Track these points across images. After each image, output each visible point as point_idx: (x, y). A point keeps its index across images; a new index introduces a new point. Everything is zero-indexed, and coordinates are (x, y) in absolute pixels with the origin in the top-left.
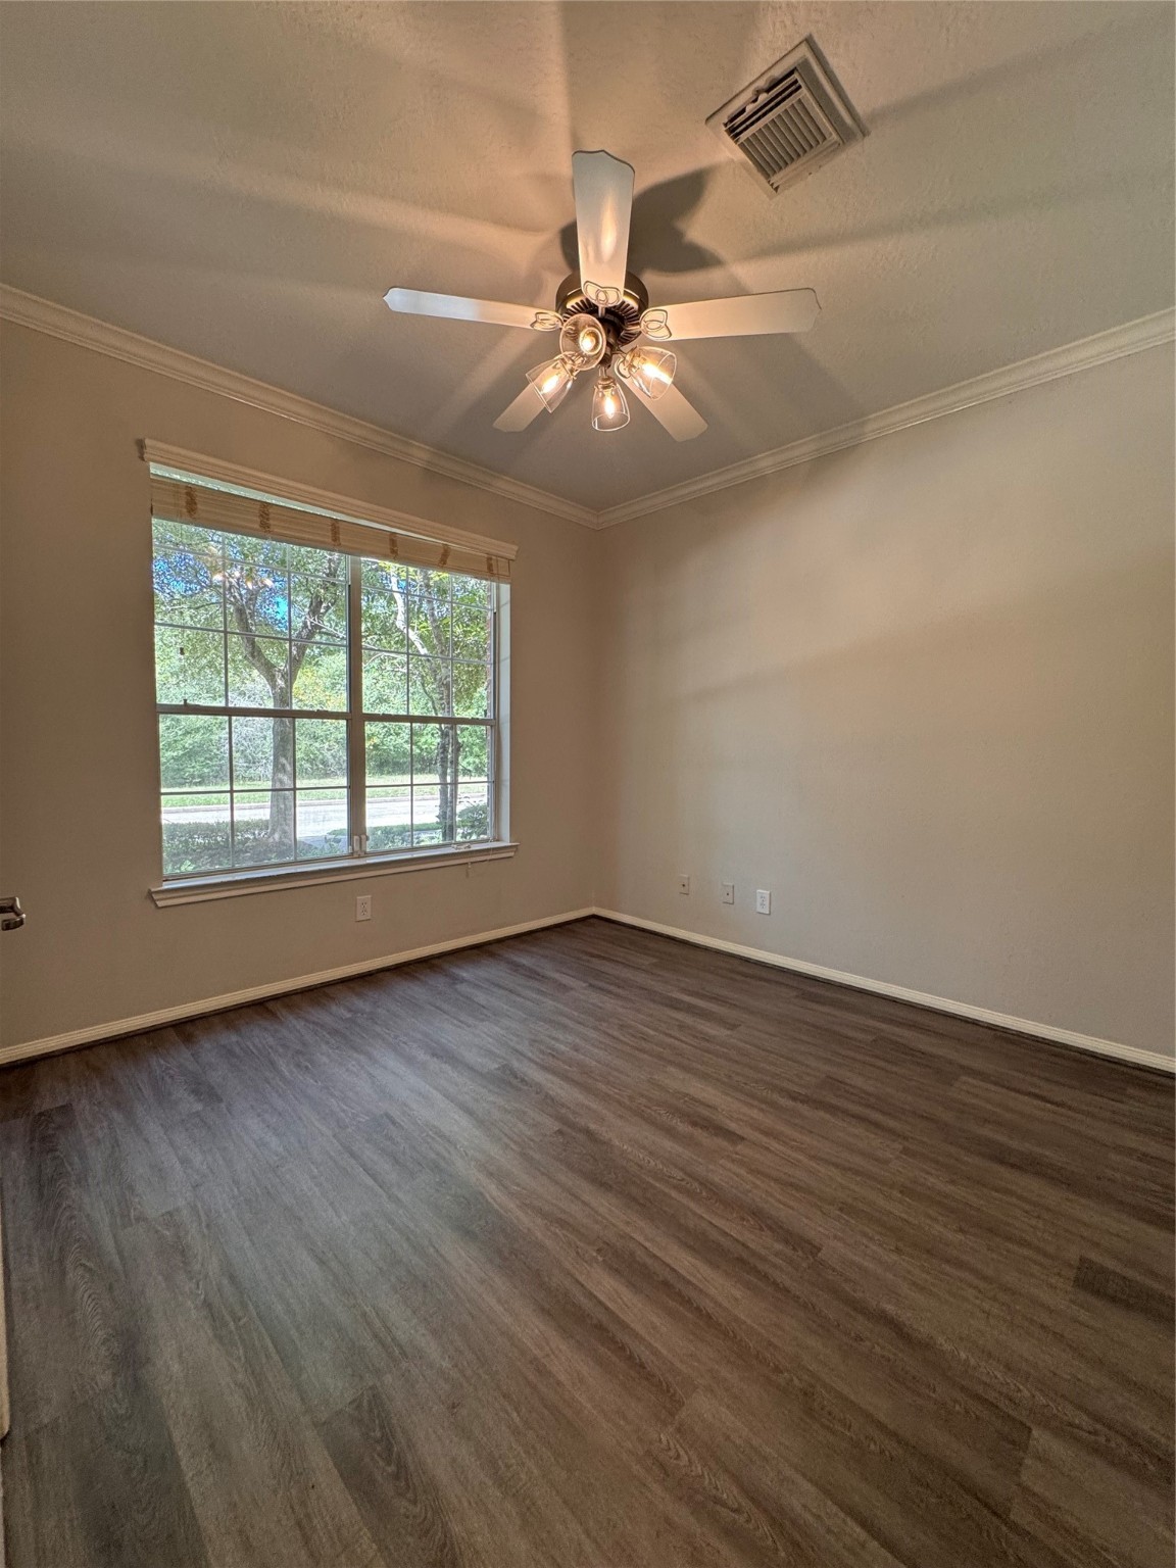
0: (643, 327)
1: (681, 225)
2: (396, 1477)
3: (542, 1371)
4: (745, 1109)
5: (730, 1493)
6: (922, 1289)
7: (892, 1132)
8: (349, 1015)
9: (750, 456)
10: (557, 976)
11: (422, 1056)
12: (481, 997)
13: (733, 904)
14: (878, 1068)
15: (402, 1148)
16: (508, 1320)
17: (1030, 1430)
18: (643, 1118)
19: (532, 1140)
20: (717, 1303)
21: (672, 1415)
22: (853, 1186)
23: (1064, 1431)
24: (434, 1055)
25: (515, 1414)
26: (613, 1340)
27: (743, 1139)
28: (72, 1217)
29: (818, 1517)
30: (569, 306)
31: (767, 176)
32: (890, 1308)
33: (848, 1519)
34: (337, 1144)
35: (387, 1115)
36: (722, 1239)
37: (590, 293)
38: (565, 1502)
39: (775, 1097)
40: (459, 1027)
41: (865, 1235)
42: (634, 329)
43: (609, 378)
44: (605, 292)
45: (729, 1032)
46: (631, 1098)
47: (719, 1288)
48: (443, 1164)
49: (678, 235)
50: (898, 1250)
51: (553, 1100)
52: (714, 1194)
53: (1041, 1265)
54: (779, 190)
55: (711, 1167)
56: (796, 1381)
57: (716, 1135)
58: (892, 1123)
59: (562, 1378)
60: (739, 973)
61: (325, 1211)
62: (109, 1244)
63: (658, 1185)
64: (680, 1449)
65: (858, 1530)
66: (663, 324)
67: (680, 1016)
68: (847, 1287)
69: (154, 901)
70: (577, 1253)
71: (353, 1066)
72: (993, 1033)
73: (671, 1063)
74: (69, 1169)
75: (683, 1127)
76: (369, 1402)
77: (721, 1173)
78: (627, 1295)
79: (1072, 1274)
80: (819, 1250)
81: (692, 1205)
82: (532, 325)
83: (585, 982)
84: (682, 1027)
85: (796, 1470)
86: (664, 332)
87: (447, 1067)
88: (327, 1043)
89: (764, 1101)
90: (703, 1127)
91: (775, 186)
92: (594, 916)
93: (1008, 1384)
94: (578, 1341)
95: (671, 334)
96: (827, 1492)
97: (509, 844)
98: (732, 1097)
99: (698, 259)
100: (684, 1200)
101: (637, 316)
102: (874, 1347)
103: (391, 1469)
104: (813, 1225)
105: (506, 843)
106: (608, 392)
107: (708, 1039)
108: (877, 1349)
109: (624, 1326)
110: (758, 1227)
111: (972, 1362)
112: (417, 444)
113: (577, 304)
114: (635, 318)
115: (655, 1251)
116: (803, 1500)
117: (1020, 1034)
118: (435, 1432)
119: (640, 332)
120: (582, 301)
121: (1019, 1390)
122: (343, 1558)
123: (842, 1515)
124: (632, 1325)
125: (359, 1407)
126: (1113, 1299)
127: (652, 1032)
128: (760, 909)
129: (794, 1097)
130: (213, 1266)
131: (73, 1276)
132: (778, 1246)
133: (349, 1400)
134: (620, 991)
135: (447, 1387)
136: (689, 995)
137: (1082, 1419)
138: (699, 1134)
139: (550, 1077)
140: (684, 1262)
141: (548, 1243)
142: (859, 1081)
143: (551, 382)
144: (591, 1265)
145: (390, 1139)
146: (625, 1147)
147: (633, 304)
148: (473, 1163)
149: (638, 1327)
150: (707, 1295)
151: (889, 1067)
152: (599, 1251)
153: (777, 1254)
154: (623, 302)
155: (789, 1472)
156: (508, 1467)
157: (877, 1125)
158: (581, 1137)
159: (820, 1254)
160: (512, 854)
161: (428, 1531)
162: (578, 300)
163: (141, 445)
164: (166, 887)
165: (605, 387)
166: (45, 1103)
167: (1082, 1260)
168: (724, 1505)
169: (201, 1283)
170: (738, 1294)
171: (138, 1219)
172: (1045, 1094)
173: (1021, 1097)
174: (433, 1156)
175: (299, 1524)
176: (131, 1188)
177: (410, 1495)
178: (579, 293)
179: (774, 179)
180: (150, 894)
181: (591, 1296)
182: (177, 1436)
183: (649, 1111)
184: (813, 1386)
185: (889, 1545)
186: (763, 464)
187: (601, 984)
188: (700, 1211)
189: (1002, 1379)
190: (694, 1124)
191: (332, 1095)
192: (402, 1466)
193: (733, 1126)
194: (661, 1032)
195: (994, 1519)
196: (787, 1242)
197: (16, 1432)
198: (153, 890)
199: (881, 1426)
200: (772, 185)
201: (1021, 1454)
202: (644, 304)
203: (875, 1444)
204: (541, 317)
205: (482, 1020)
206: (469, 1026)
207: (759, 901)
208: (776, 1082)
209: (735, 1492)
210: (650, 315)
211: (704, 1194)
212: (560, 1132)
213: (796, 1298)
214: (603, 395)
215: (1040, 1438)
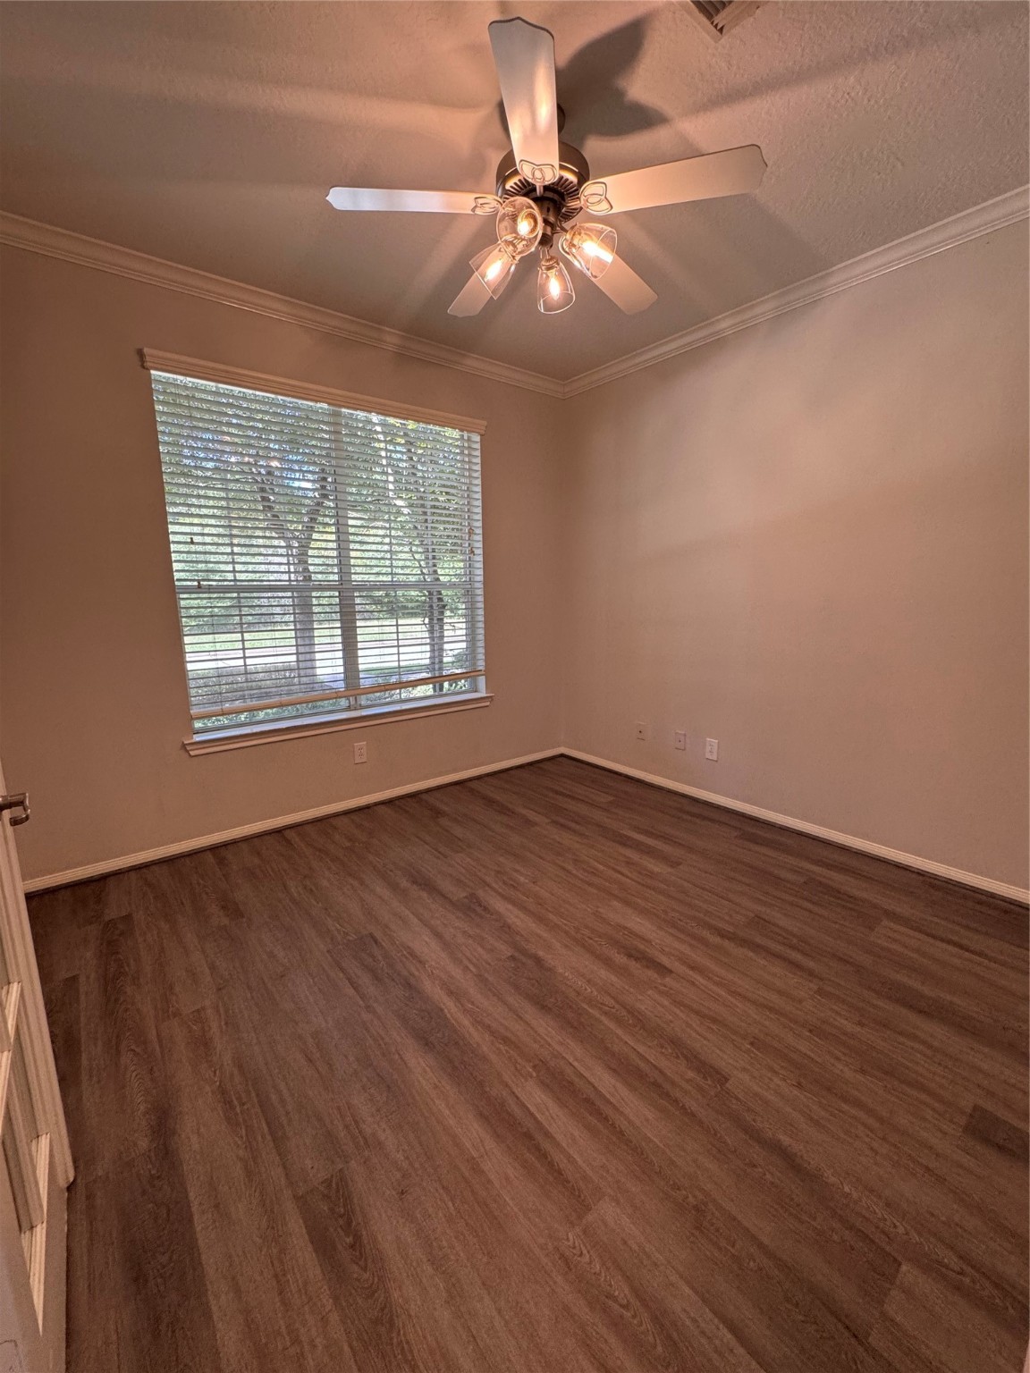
0: (582, 202)
1: (621, 83)
2: (352, 1246)
3: (476, 1169)
4: (677, 945)
5: (622, 1290)
6: (817, 1123)
7: (811, 973)
8: (348, 844)
9: (707, 319)
10: (524, 812)
11: (404, 883)
12: (458, 831)
13: (684, 750)
14: (806, 910)
15: (381, 965)
16: (452, 1122)
17: (900, 1264)
18: (583, 946)
19: (489, 964)
20: (630, 1122)
21: (580, 1217)
22: (767, 1023)
23: (932, 1267)
24: (415, 882)
25: (450, 1204)
26: (538, 1148)
27: (671, 972)
28: (127, 1010)
29: (694, 1321)
30: (508, 187)
31: (710, 17)
32: (785, 1140)
33: (721, 1326)
34: (329, 958)
35: (372, 936)
36: (642, 1065)
37: (526, 172)
38: (484, 1284)
39: (706, 933)
40: (438, 858)
41: (772, 1070)
42: (573, 204)
43: (552, 259)
44: (541, 170)
45: (670, 870)
46: (577, 930)
47: (634, 1108)
48: (412, 981)
49: (620, 94)
50: (799, 1086)
51: (509, 928)
52: (638, 1022)
53: (933, 1109)
54: (724, 30)
55: (640, 997)
56: (691, 1199)
57: (648, 967)
58: (811, 964)
59: (492, 1176)
60: (688, 813)
61: (316, 1017)
62: (152, 1035)
63: (591, 1011)
64: (583, 1248)
65: (729, 1336)
66: (603, 197)
67: (629, 853)
68: (749, 1117)
69: (188, 751)
70: (516, 1069)
71: (348, 890)
72: (921, 878)
73: (616, 897)
74: (127, 969)
75: (620, 959)
76: (337, 1184)
77: (648, 1003)
78: (554, 1108)
79: (963, 1121)
80: (727, 1080)
81: (619, 1032)
82: (473, 210)
83: (547, 818)
84: (629, 863)
85: (681, 1277)
86: (605, 205)
87: (424, 895)
88: (329, 869)
89: (693, 936)
90: (636, 959)
91: (718, 28)
92: (562, 755)
93: (885, 1220)
94: (508, 1147)
95: (612, 207)
96: (704, 1301)
97: (484, 695)
98: (666, 932)
99: (643, 119)
100: (612, 1025)
101: (577, 190)
102: (765, 1174)
103: (349, 1240)
104: (724, 1057)
105: (483, 694)
106: (552, 273)
107: (651, 875)
108: (768, 1176)
109: (547, 1135)
110: (674, 1055)
111: (855, 1195)
112: (388, 329)
113: (516, 184)
114: (574, 192)
115: (582, 1070)
116: (683, 1303)
117: (948, 881)
118: (385, 1212)
119: (581, 208)
120: (520, 181)
121: (895, 1227)
122: (306, 1308)
123: (716, 1321)
124: (555, 1136)
125: (329, 1186)
126: (1000, 1148)
127: (601, 867)
128: (708, 756)
129: (722, 934)
130: (227, 1059)
131: (126, 1059)
132: (691, 1074)
133: (321, 1180)
134: (578, 827)
135: (398, 1175)
136: (638, 833)
137: (952, 1260)
138: (634, 966)
139: (510, 907)
140: (605, 1082)
141: (493, 1057)
142: (784, 922)
143: (494, 269)
144: (526, 1080)
145: (373, 957)
146: (567, 974)
147: (572, 178)
148: (437, 982)
149: (559, 1137)
150: (622, 1113)
151: (815, 909)
152: (534, 1067)
153: (688, 1081)
154: (561, 178)
155: (674, 1278)
156: (441, 1248)
157: (797, 966)
158: (530, 962)
159: (727, 1085)
160: (488, 704)
161: (373, 1294)
162: (515, 180)
163: (140, 353)
164: (198, 739)
165: (549, 268)
166: (112, 913)
167: (976, 1108)
168: (615, 1299)
169: (218, 1072)
170: (650, 1116)
171: (175, 1015)
172: (965, 942)
173: (939, 943)
174: (406, 973)
175: (276, 1276)
176: (171, 988)
177: (362, 1263)
178: (516, 172)
179: (717, 19)
180: (184, 746)
181: (523, 1106)
182: (192, 1195)
183: (591, 941)
184: (706, 1204)
185: (754, 1353)
186: (724, 325)
187: (562, 821)
188: (627, 1038)
189: (880, 1214)
190: (630, 956)
191: (329, 915)
192: (357, 1237)
193: (665, 961)
194: (609, 867)
195: (853, 1341)
196: (699, 1071)
197: (79, 1180)
198: (186, 742)
199: (761, 1246)
200: (716, 26)
201: (888, 1286)
202: (583, 177)
203: (754, 1261)
204: (480, 201)
205: (458, 852)
206: (446, 857)
207: (708, 748)
208: (707, 919)
209: (627, 1292)
210: (589, 189)
211: (631, 1022)
212: (512, 958)
213: (701, 1123)
214: (548, 277)
215: (908, 1272)
